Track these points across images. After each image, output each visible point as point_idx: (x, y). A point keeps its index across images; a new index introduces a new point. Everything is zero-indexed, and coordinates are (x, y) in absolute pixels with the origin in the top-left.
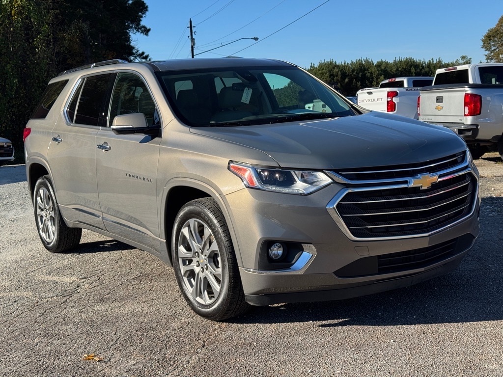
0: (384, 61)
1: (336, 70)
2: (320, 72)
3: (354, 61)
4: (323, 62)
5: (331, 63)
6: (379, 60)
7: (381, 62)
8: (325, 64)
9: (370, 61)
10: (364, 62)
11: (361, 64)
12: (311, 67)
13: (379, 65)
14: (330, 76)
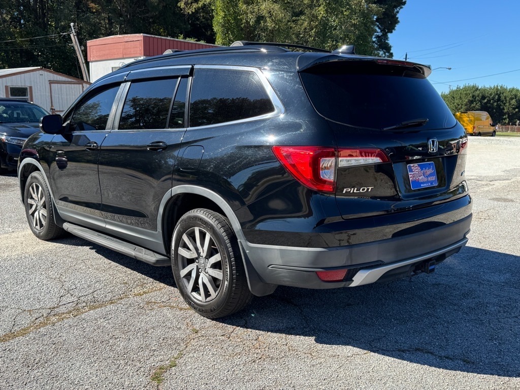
0: (515, 88)
1: (478, 92)
2: (465, 92)
3: (492, 87)
4: (467, 85)
5: (473, 87)
6: (511, 87)
7: (513, 89)
8: (469, 87)
9: (505, 87)
10: (499, 88)
11: (497, 89)
12: (457, 88)
13: (511, 91)
14: (473, 96)
